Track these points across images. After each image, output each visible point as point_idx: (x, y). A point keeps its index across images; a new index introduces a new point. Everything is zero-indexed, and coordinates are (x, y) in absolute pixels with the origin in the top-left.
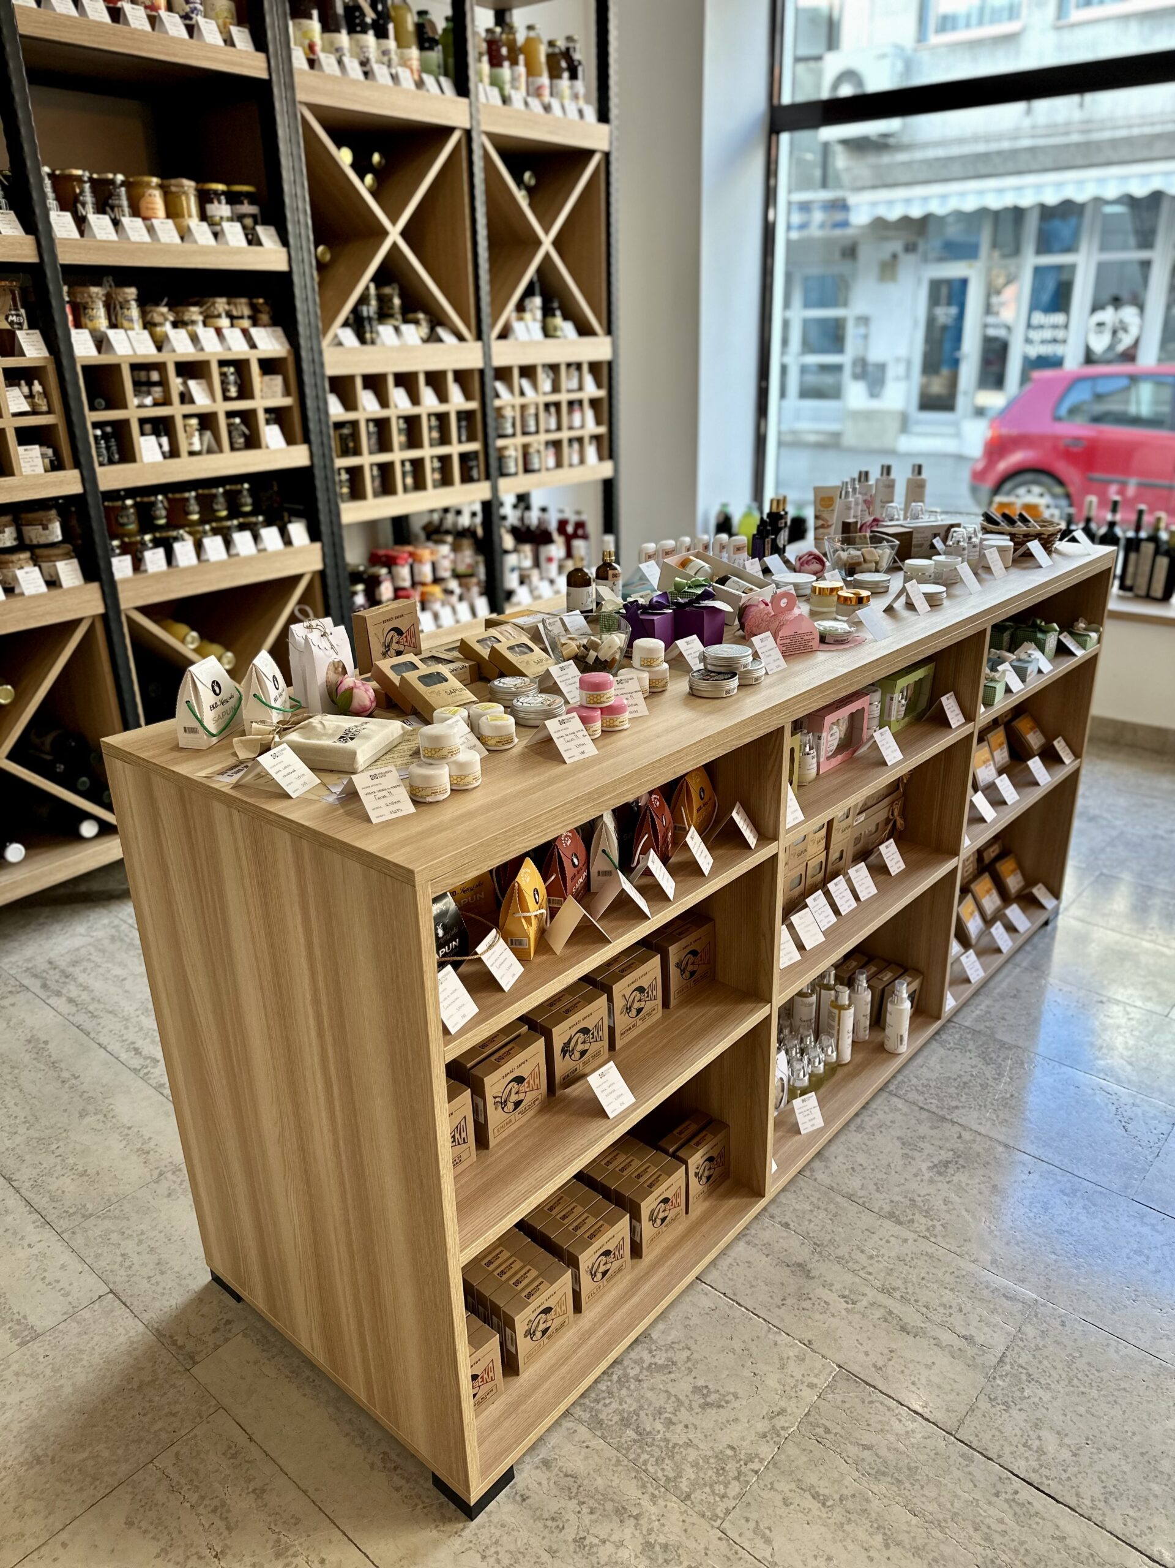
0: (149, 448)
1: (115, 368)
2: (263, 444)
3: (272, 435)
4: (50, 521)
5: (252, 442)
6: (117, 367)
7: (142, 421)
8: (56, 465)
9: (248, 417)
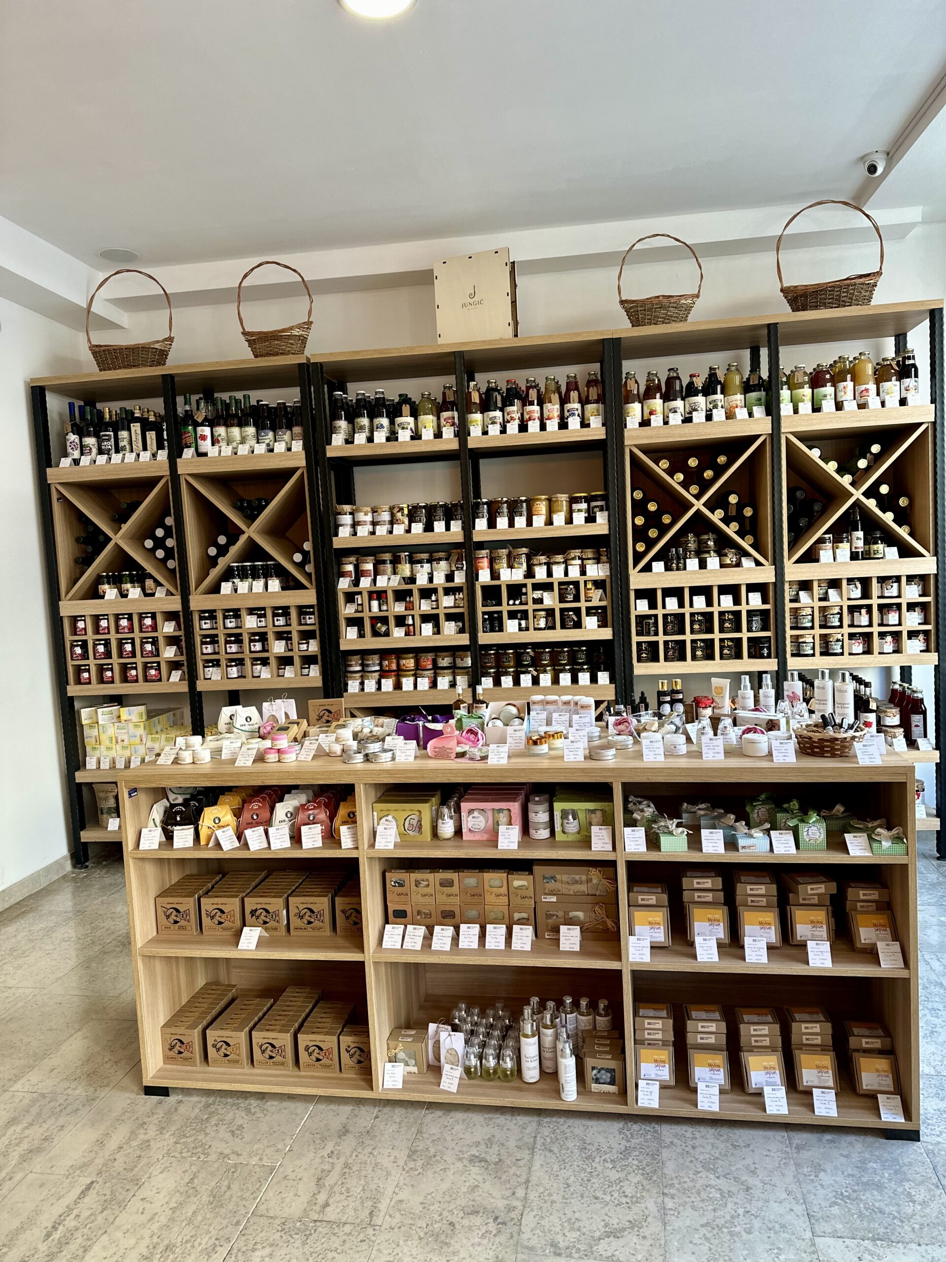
0: (512, 626)
1: (499, 587)
2: (583, 626)
3: (591, 622)
4: (467, 657)
5: (578, 625)
6: (500, 586)
7: (509, 612)
8: (462, 631)
9: (577, 611)
